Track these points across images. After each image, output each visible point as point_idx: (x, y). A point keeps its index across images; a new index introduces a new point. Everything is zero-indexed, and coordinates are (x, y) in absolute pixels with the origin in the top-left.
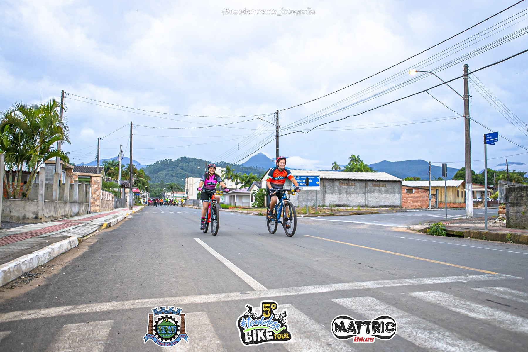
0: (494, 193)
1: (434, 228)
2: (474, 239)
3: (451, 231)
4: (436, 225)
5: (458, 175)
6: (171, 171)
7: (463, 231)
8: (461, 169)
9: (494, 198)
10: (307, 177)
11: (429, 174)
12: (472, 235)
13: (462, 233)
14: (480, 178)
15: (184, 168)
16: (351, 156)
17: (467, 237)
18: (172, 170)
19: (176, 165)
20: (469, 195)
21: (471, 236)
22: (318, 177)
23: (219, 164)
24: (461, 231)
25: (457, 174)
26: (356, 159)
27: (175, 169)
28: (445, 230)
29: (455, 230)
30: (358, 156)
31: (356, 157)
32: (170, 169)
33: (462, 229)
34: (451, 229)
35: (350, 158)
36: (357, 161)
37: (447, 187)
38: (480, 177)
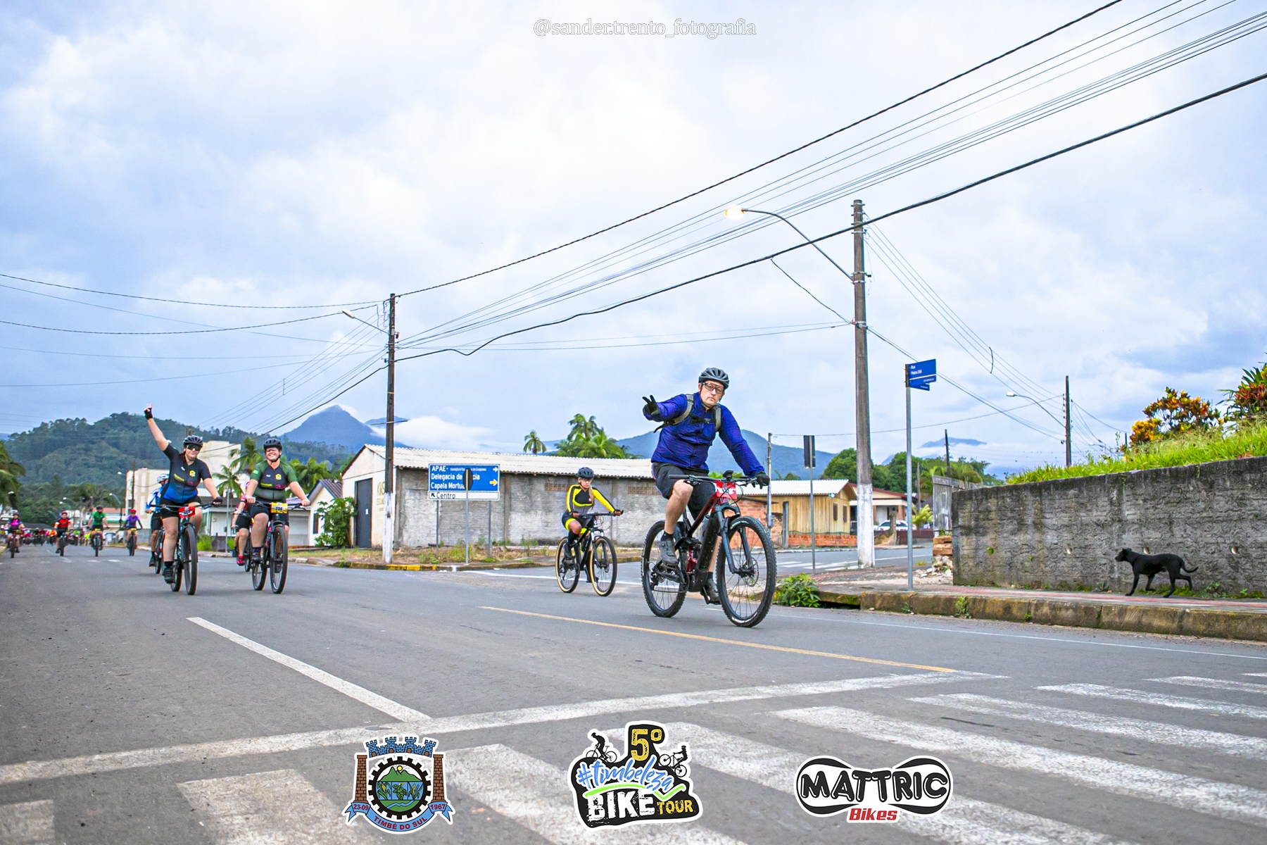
0: (918, 511)
1: (790, 589)
2: (884, 612)
3: (832, 595)
4: (794, 581)
5: (834, 468)
6: (82, 452)
7: (858, 593)
8: (842, 453)
9: (918, 523)
10: (468, 468)
11: (768, 463)
12: (879, 602)
13: (856, 599)
14: (883, 475)
15: (122, 441)
16: (573, 418)
17: (867, 608)
18: (87, 450)
19: (97, 434)
20: (865, 514)
21: (877, 605)
22: (494, 467)
23: (221, 435)
24: (852, 593)
25: (830, 466)
26: (586, 424)
27: (94, 446)
28: (816, 593)
29: (839, 592)
30: (592, 418)
31: (587, 420)
32: (83, 446)
33: (855, 590)
34: (829, 591)
35: (572, 422)
36: (589, 430)
37: (816, 496)
38: (886, 474)
